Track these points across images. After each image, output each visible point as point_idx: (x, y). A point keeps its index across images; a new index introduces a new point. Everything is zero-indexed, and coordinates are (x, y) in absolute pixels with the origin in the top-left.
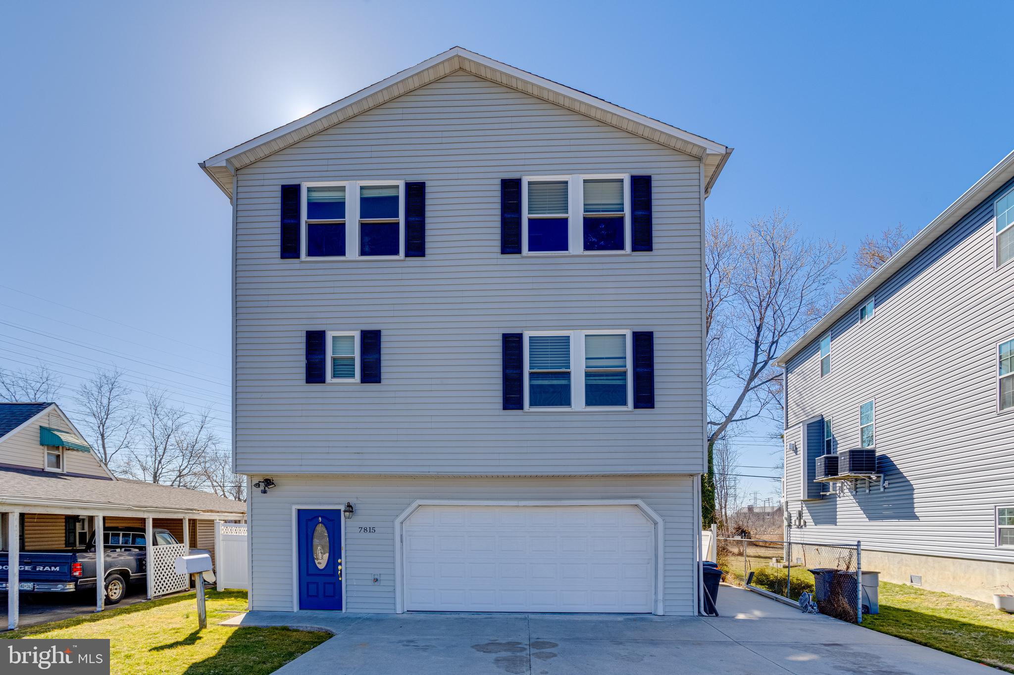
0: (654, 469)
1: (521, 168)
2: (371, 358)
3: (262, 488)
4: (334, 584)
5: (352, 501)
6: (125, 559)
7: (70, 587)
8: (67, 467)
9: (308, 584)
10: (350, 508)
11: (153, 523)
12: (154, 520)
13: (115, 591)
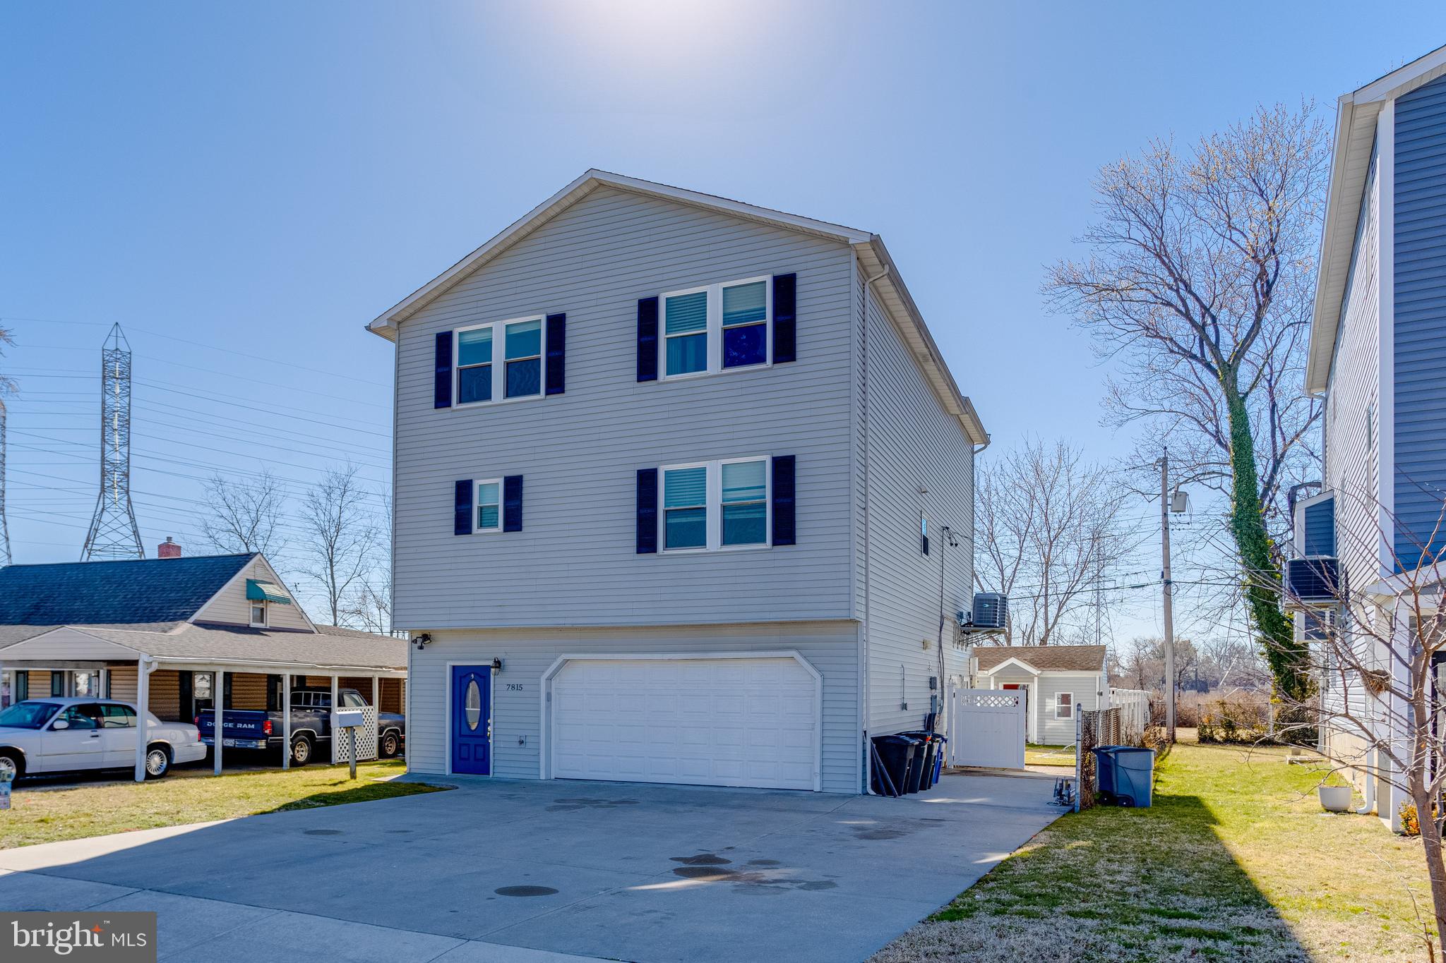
0: (803, 616)
1: (658, 285)
2: (513, 504)
3: (419, 644)
4: (484, 746)
5: (500, 657)
6: (310, 719)
7: (262, 744)
8: (270, 621)
9: (460, 745)
10: (498, 664)
11: (339, 683)
12: (340, 679)
13: (301, 753)
